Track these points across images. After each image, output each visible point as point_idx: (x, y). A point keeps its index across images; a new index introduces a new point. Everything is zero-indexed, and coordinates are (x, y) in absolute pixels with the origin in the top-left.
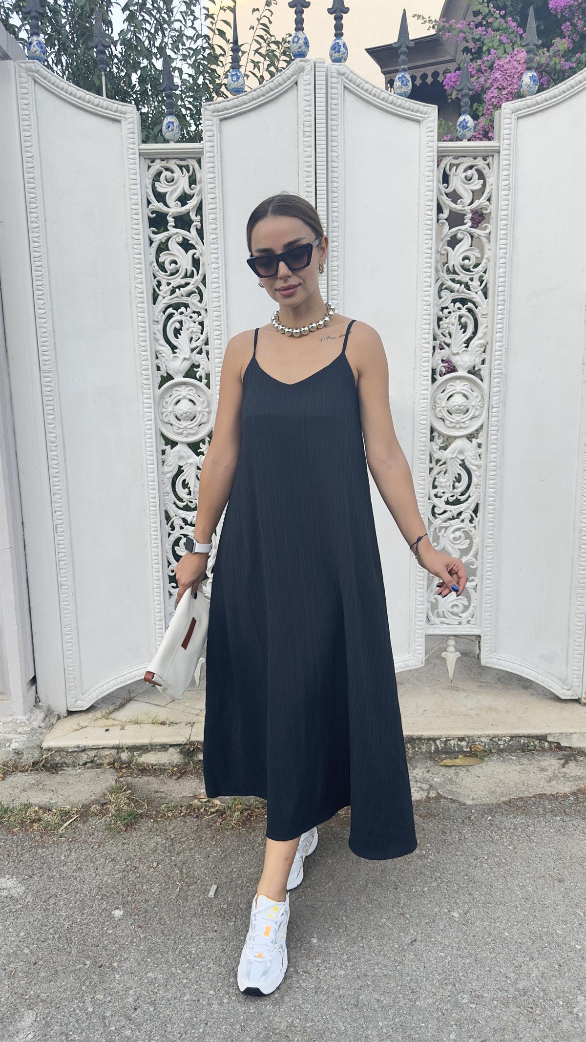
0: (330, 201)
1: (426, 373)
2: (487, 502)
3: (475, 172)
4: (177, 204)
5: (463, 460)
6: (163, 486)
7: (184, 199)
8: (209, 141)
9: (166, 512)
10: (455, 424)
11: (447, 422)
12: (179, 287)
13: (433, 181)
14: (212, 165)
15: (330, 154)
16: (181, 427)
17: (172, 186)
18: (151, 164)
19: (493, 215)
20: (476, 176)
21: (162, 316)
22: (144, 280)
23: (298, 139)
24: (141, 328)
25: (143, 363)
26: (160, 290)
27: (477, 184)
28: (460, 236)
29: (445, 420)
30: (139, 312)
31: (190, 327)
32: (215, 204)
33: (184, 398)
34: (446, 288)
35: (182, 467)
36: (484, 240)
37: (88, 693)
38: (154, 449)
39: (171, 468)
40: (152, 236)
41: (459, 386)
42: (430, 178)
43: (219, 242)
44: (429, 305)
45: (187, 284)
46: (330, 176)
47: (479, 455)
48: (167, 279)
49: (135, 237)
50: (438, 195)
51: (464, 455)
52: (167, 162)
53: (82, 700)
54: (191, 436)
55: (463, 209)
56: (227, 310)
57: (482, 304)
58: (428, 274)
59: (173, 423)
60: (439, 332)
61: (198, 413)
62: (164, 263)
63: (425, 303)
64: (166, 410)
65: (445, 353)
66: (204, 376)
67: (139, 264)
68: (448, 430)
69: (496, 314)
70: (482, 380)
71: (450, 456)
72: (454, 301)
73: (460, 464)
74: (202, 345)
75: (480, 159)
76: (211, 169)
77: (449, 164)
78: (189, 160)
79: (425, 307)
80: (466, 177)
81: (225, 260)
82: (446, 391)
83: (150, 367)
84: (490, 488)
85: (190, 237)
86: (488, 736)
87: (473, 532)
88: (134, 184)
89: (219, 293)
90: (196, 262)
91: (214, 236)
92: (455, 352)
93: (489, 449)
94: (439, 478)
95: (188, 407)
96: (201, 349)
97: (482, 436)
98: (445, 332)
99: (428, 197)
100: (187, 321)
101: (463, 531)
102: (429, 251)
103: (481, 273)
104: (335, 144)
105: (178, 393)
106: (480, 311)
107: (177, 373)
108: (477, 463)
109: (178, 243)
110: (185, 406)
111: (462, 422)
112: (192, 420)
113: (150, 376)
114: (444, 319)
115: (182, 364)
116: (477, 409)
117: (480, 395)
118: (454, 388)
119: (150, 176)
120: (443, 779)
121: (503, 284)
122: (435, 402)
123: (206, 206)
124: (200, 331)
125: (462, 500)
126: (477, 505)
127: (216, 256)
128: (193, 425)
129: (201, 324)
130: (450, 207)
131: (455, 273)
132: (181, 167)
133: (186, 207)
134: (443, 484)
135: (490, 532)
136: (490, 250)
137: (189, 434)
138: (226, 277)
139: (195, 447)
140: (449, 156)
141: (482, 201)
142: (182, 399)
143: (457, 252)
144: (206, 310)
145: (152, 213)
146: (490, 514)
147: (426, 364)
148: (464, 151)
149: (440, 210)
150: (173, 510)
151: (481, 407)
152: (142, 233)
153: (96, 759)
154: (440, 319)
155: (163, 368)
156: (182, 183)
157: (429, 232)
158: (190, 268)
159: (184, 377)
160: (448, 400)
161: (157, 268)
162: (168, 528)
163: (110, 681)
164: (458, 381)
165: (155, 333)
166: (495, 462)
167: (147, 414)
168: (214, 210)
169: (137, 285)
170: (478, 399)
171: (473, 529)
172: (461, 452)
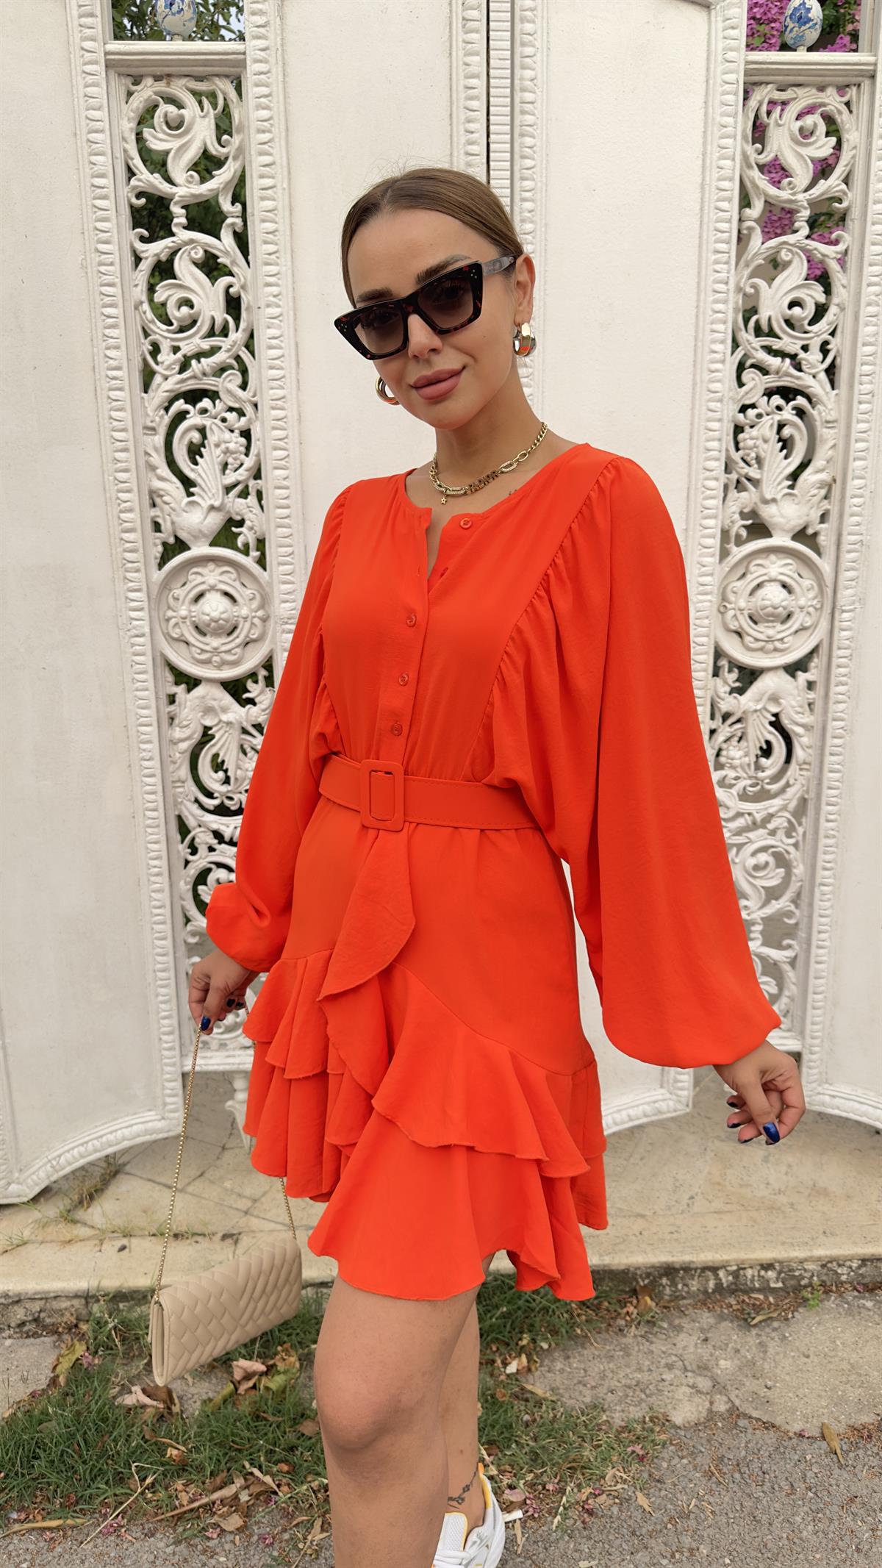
0: (517, 175)
1: (710, 541)
2: (824, 799)
3: (821, 120)
4: (192, 176)
5: (776, 715)
6: (172, 768)
7: (207, 165)
8: (259, 38)
9: (180, 818)
10: (763, 644)
11: (748, 639)
12: (199, 356)
13: (735, 137)
14: (264, 90)
15: (518, 72)
16: (207, 648)
17: (179, 136)
18: (134, 88)
19: (855, 214)
20: (822, 128)
21: (162, 417)
22: (122, 342)
23: (451, 37)
24: (118, 443)
25: (123, 516)
26: (157, 363)
27: (823, 147)
28: (784, 256)
29: (744, 635)
30: (111, 410)
31: (223, 439)
32: (273, 178)
33: (213, 588)
34: (753, 366)
35: (210, 728)
36: (834, 266)
37: (32, 1170)
38: (150, 694)
39: (187, 732)
40: (140, 246)
41: (777, 567)
42: (730, 130)
43: (281, 261)
44: (720, 401)
45: (214, 351)
46: (517, 122)
47: (810, 705)
48: (172, 340)
49: (103, 247)
50: (741, 169)
51: (779, 704)
52: (168, 84)
53: (19, 1183)
54: (225, 667)
55: (793, 198)
56: (299, 406)
57: (824, 399)
58: (720, 336)
59: (191, 640)
60: (736, 456)
61: (241, 621)
62: (164, 305)
63: (712, 395)
64: (174, 614)
65: (747, 498)
66: (252, 544)
67: (111, 306)
68: (750, 654)
69: (854, 420)
70: (819, 554)
71: (753, 706)
72: (769, 393)
73: (771, 724)
74: (248, 479)
75: (831, 91)
76: (262, 100)
77: (766, 101)
78: (217, 80)
79: (712, 405)
80: (801, 129)
81: (294, 298)
82: (749, 577)
83: (138, 524)
84: (831, 771)
85: (221, 251)
86: (819, 1259)
87: (794, 854)
88: (96, 131)
89: (282, 368)
90: (233, 305)
91: (271, 248)
92: (768, 496)
93: (831, 694)
94: (727, 749)
95: (221, 609)
96: (247, 487)
97: (816, 667)
98: (748, 455)
99: (723, 172)
100: (214, 427)
101: (776, 855)
102: (722, 287)
103: (826, 337)
104: (529, 51)
105: (199, 579)
106: (820, 413)
107: (196, 538)
108: (807, 719)
109: (195, 264)
110: (214, 606)
111: (778, 640)
112: (230, 634)
113: (140, 545)
114: (747, 429)
115: (205, 518)
116: (809, 613)
117: (815, 585)
118: (765, 571)
119: (132, 114)
120: (736, 1362)
121: (871, 358)
122: (724, 598)
123: (252, 183)
124: (243, 449)
125: (772, 792)
126: (803, 802)
127: (275, 290)
128: (232, 645)
129: (246, 434)
130: (766, 195)
131: (771, 333)
132: (197, 94)
133: (212, 185)
134: (737, 762)
135: (828, 857)
136: (844, 287)
137: (224, 663)
138: (295, 336)
139: (236, 689)
140: (768, 83)
141: (832, 184)
142: (209, 590)
143: (778, 290)
144: (256, 405)
145: (139, 196)
146: (828, 821)
147: (711, 522)
148: (799, 73)
149: (745, 202)
150: (193, 815)
151: (816, 609)
152: (116, 239)
153: (42, 1315)
154: (738, 429)
155: (167, 526)
156: (202, 132)
157: (723, 247)
158: (220, 315)
159: (211, 545)
160: (751, 594)
161: (150, 315)
162: (183, 849)
163: (73, 1149)
164: (773, 557)
165: (147, 454)
166: (842, 720)
167: (135, 623)
168: (270, 192)
169: (109, 353)
170: (811, 595)
171: (791, 849)
172: (775, 699)
